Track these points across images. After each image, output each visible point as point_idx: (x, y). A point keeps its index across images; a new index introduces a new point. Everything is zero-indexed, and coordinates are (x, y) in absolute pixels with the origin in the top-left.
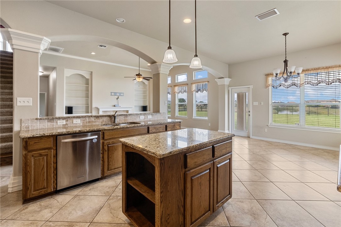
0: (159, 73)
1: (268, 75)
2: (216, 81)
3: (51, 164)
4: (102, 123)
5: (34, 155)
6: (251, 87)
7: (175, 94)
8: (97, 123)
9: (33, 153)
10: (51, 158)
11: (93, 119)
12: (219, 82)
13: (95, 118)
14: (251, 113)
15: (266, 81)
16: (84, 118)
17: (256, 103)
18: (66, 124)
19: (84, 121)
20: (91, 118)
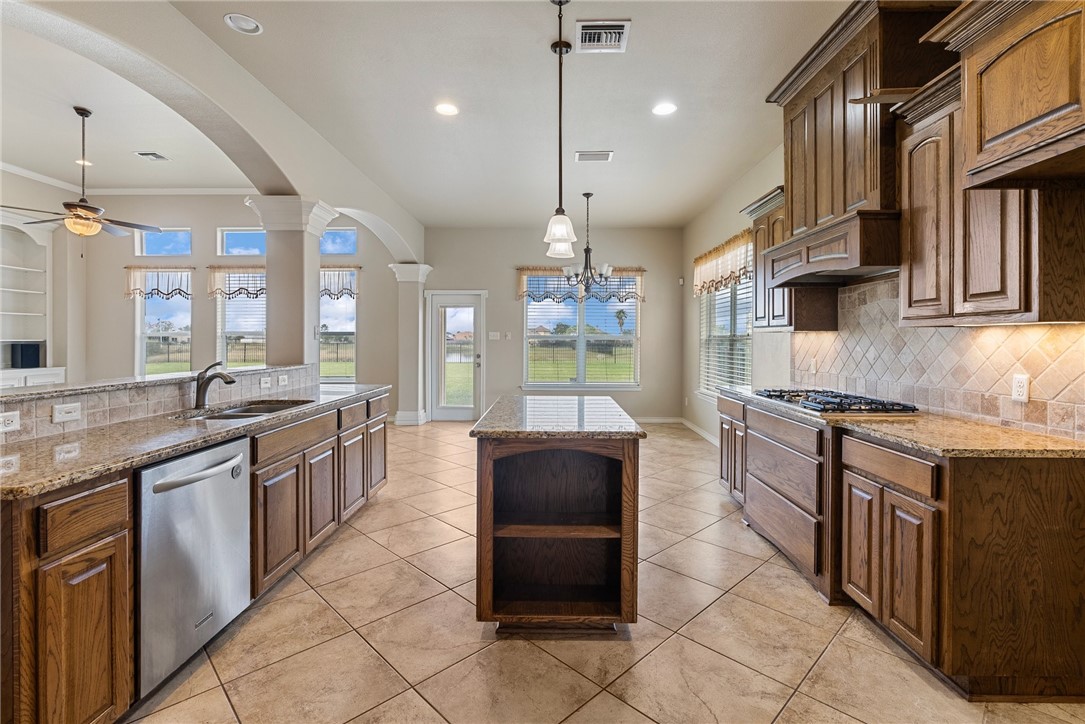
0: (303, 231)
1: (521, 270)
2: (390, 269)
3: (125, 594)
4: (155, 411)
5: (68, 568)
6: (484, 293)
7: (215, 299)
8: (141, 415)
9: (64, 560)
10: (124, 567)
11: (124, 398)
12: (402, 273)
13: (133, 392)
14: (483, 361)
15: (519, 283)
16: (95, 398)
17: (495, 336)
18: (25, 430)
19: (94, 407)
20: (120, 394)
